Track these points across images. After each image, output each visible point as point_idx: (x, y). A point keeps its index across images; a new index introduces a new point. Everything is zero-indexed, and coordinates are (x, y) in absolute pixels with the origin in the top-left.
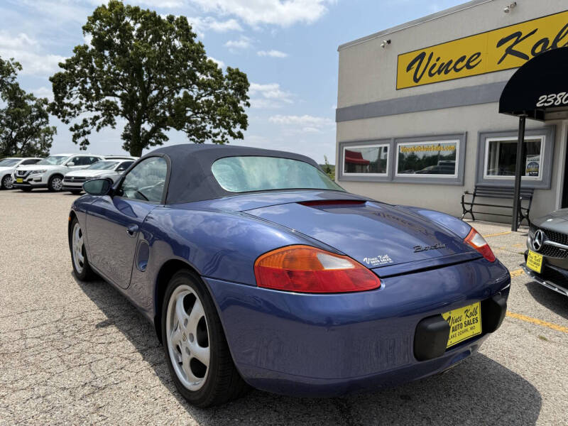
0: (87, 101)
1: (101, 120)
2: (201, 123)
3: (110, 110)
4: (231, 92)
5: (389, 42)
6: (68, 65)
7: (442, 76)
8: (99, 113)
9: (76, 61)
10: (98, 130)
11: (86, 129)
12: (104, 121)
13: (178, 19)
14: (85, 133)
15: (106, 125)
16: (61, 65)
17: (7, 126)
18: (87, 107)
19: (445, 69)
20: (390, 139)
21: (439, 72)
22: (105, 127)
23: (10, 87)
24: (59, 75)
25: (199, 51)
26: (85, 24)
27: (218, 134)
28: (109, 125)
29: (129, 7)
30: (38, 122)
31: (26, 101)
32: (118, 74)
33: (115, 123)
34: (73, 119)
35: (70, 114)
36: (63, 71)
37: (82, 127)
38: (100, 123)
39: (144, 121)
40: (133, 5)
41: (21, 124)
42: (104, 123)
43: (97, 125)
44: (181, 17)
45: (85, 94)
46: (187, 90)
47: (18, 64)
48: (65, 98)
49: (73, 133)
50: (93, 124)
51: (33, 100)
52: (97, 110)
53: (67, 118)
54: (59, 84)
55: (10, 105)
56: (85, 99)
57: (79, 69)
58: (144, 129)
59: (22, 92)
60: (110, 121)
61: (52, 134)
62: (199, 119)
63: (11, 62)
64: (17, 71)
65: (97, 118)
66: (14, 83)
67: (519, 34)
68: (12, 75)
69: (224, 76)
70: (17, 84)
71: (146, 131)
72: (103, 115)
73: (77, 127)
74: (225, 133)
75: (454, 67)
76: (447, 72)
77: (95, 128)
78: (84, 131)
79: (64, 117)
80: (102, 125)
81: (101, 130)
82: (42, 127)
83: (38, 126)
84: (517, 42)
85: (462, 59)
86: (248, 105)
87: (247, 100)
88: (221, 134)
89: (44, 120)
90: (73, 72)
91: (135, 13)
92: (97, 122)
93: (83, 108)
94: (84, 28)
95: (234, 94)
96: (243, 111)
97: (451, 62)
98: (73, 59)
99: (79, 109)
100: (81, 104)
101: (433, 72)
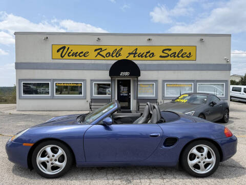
5: (47, 38)
7: (74, 57)
19: (75, 54)
20: (50, 80)
21: (72, 55)
67: (101, 49)
75: (79, 55)
76: (76, 56)
84: (101, 51)
85: (82, 53)
97: (77, 53)
101: (70, 55)
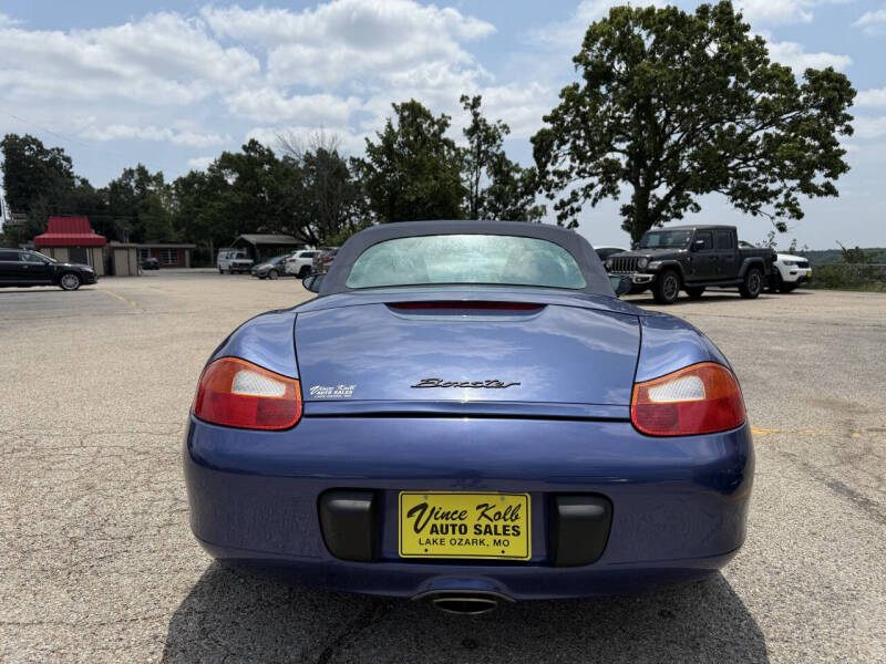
0: (581, 163)
1: (599, 188)
2: (757, 175)
3: (610, 174)
4: (815, 112)
6: (553, 118)
8: (595, 180)
9: (565, 109)
10: (593, 205)
11: (575, 205)
12: (603, 190)
13: (716, 8)
14: (573, 211)
15: (606, 196)
16: (546, 119)
17: (489, 210)
18: (578, 174)
22: (604, 199)
23: (496, 160)
24: (543, 133)
25: (756, 51)
26: (577, 54)
27: (780, 191)
28: (610, 196)
29: (639, 9)
30: (522, 201)
31: (512, 174)
32: (620, 117)
33: (619, 192)
34: (561, 192)
35: (556, 185)
36: (549, 126)
37: (569, 202)
38: (596, 194)
39: (660, 183)
40: (644, 7)
41: (506, 206)
42: (603, 193)
43: (593, 197)
44: (721, 3)
45: (577, 153)
46: (733, 123)
47: (505, 127)
48: (549, 165)
49: (559, 213)
50: (587, 196)
51: (518, 171)
52: (591, 175)
53: (553, 191)
54: (541, 146)
55: (495, 182)
56: (578, 161)
57: (569, 119)
58: (654, 196)
59: (508, 163)
60: (611, 189)
61: (541, 215)
62: (754, 169)
63: (498, 126)
64: (504, 136)
65: (591, 186)
66: (499, 153)
68: (498, 142)
69: (799, 88)
70: (503, 154)
71: (658, 200)
72: (601, 181)
73: (563, 204)
74: (793, 189)
77: (590, 201)
78: (572, 209)
79: (549, 190)
80: (600, 197)
81: (597, 205)
82: (529, 208)
83: (523, 206)
86: (849, 131)
87: (847, 123)
88: (785, 191)
89: (529, 197)
90: (562, 125)
91: (647, 18)
92: (593, 193)
93: (573, 175)
94: (575, 60)
95: (819, 116)
96: (837, 144)
98: (561, 107)
99: (569, 177)
100: (572, 168)
